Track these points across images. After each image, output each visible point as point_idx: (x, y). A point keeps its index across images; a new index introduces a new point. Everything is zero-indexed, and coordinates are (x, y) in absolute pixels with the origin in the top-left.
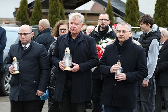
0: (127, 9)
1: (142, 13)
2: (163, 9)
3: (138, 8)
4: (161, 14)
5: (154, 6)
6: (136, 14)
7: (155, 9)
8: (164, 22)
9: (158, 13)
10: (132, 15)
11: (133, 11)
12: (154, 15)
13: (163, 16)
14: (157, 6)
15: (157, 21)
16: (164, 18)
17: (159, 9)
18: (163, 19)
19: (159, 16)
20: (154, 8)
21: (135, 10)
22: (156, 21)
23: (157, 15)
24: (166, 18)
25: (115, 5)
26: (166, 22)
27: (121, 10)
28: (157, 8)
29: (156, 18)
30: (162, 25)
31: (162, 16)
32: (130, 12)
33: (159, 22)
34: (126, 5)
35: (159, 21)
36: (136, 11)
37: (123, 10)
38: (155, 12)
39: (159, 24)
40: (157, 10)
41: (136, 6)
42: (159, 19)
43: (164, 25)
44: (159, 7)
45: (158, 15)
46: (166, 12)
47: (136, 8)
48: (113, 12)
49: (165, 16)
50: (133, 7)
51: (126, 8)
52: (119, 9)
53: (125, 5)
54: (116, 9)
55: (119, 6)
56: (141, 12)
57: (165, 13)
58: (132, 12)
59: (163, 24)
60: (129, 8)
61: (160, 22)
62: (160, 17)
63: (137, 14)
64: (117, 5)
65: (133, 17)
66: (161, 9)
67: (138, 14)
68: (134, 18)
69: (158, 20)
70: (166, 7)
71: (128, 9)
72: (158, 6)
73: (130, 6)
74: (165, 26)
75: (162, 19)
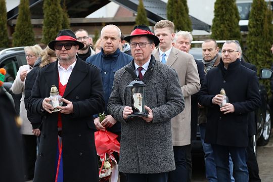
0: (169, 12)
1: (194, 18)
2: (227, 10)
3: (187, 10)
4: (224, 18)
5: (213, 5)
6: (184, 20)
7: (215, 11)
8: (230, 31)
9: (220, 16)
10: (179, 22)
11: (180, 16)
12: (214, 21)
13: (229, 20)
14: (218, 6)
15: (219, 29)
16: (230, 24)
17: (221, 11)
18: (229, 26)
19: (222, 21)
20: (214, 9)
21: (182, 14)
22: (217, 30)
23: (218, 20)
24: (233, 24)
25: (151, 7)
26: (233, 30)
27: (160, 14)
28: (219, 8)
29: (217, 25)
30: (227, 35)
31: (226, 21)
32: (175, 18)
33: (222, 31)
34: (168, 7)
35: (222, 29)
36: (185, 15)
37: (163, 15)
38: (215, 15)
39: (223, 34)
40: (218, 12)
41: (184, 8)
42: (222, 26)
43: (231, 35)
44: (220, 7)
45: (220, 19)
46: (233, 14)
47: (185, 11)
48: (148, 19)
49: (231, 22)
50: (179, 9)
51: (167, 11)
52: (156, 14)
53: (166, 7)
54: (152, 13)
55: (156, 8)
56: (192, 17)
57: (231, 16)
58: (178, 18)
59: (229, 34)
60: (172, 11)
61: (224, 31)
62: (224, 24)
63: (186, 21)
64: (153, 7)
65: (180, 26)
66: (224, 10)
67: (188, 20)
68: (182, 26)
69: (220, 27)
70: (232, 7)
71: (171, 14)
72: (220, 5)
73: (174, 7)
74: (231, 37)
75: (227, 25)
